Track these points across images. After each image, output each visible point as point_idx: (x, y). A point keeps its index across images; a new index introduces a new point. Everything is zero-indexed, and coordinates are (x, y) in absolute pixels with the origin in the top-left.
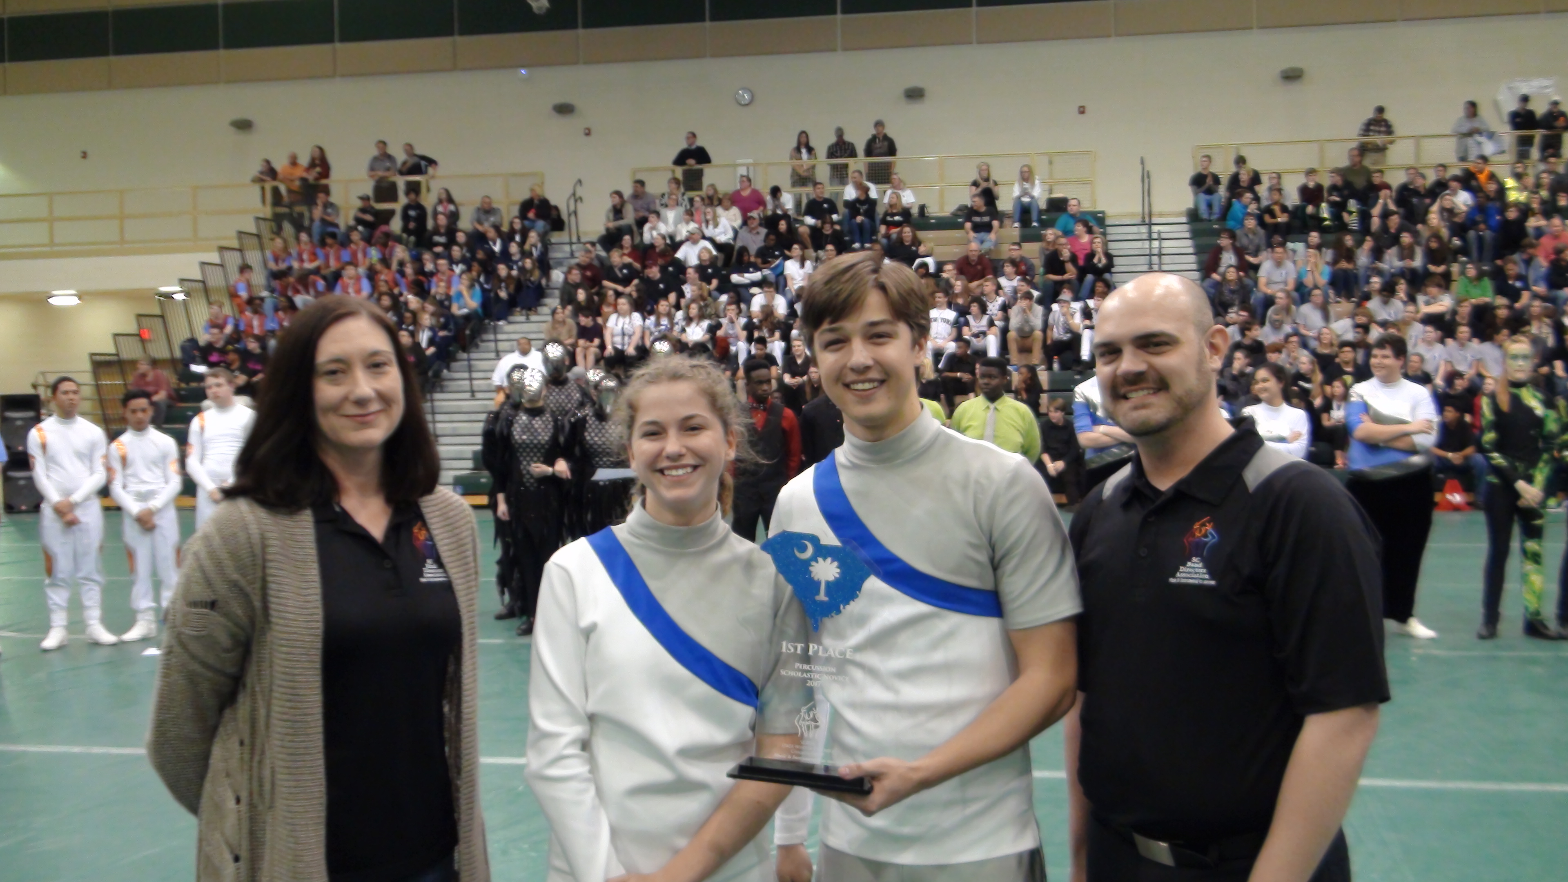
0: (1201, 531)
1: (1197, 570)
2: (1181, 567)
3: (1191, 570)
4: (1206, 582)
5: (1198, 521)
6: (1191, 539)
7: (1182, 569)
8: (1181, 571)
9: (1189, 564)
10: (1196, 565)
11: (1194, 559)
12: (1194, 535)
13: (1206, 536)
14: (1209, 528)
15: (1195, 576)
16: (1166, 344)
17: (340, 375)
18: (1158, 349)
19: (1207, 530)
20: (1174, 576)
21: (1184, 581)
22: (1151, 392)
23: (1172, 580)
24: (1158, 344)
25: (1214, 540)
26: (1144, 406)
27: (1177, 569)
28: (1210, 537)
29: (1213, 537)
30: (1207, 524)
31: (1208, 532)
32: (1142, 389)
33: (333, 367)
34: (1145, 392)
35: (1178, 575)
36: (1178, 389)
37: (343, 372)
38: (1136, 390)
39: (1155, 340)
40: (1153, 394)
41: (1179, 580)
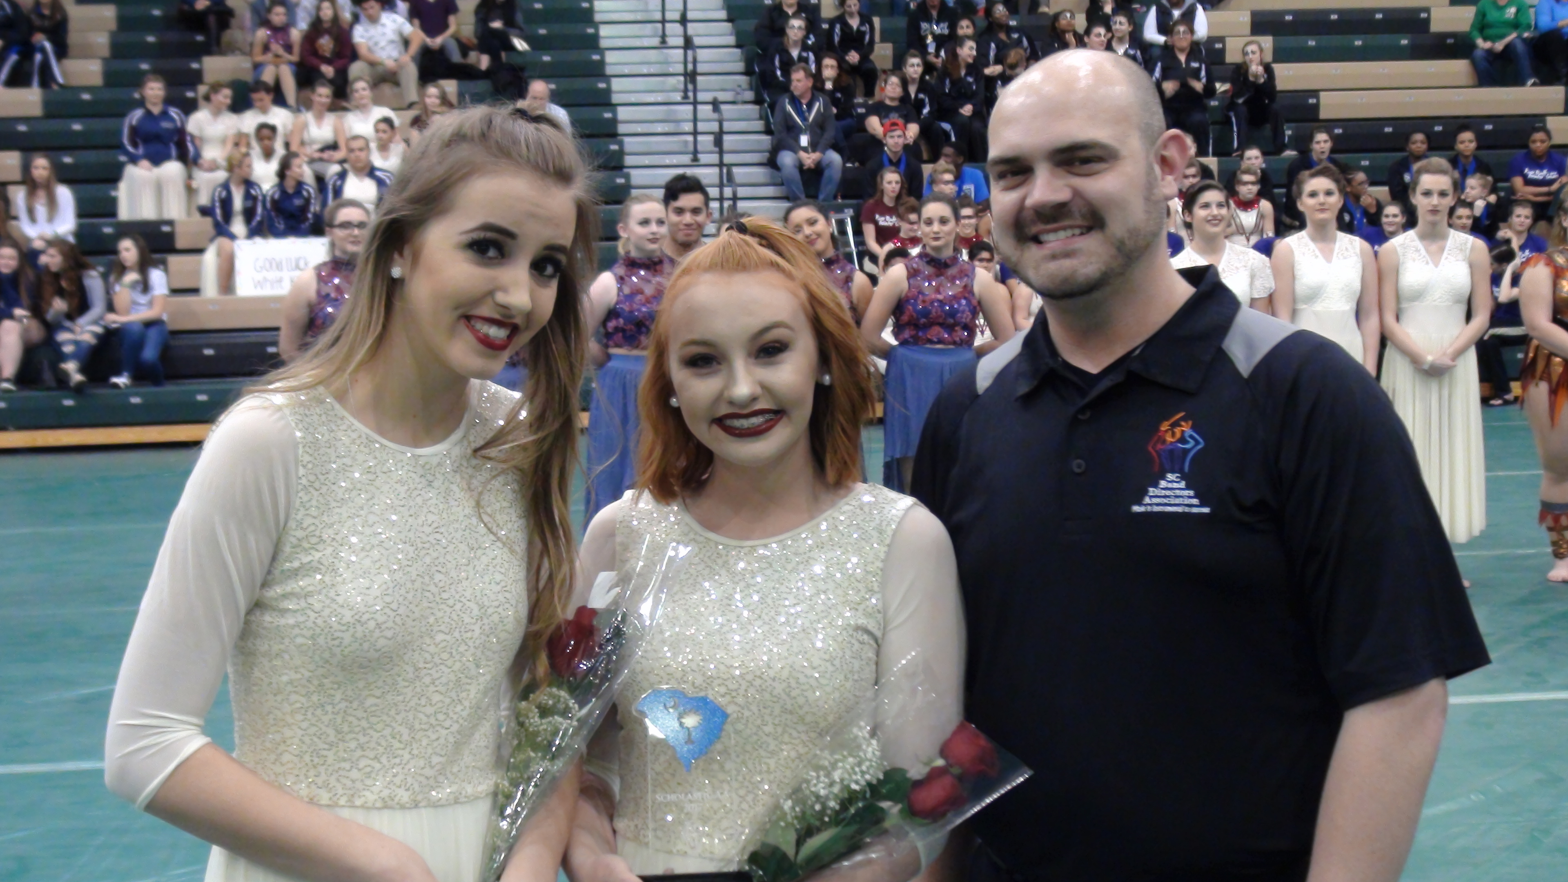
0: (1173, 435)
1: (1178, 492)
2: (1151, 489)
3: (1168, 493)
4: (1195, 510)
5: (1167, 419)
6: (1159, 446)
7: (1152, 491)
8: (1151, 494)
9: (1163, 484)
10: (1175, 485)
11: (1170, 476)
12: (1164, 441)
13: (1182, 440)
14: (1186, 428)
15: (1177, 501)
16: (1100, 159)
18: (1087, 168)
19: (1183, 432)
20: (1140, 504)
21: (1156, 509)
22: (1077, 231)
23: (1136, 509)
24: (1087, 161)
26: (1068, 255)
27: (1145, 493)
30: (1183, 423)
32: (1064, 228)
34: (1069, 233)
36: (1117, 227)
38: (1055, 230)
39: (1084, 154)
40: (1082, 234)
41: (1149, 509)
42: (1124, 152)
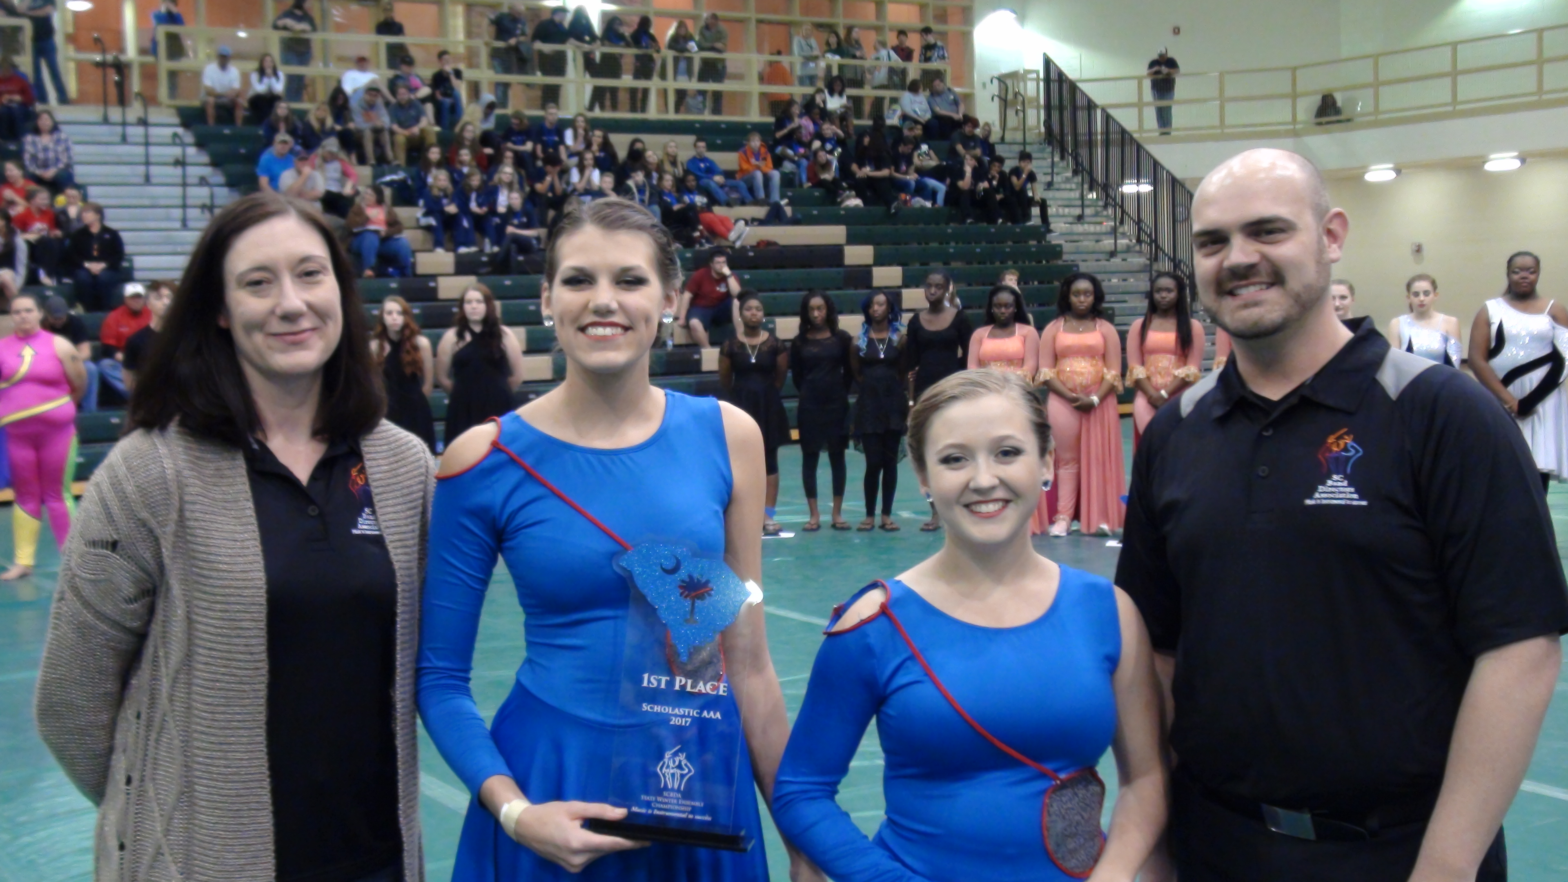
0: (1338, 445)
1: (1342, 489)
2: (1320, 487)
3: (1333, 489)
4: (1355, 503)
5: (1333, 433)
6: (1327, 455)
7: (1321, 488)
8: (1320, 491)
9: (1330, 483)
10: (1339, 484)
11: (1335, 477)
12: (1331, 451)
13: (1346, 450)
14: (1348, 441)
15: (1341, 496)
16: (1282, 231)
17: (264, 286)
18: (1272, 237)
19: (1346, 443)
20: (1311, 497)
21: (1325, 502)
22: (1264, 287)
23: (1309, 502)
24: (1270, 232)
25: (1360, 454)
26: (1256, 304)
27: (1315, 489)
28: (1353, 452)
29: (1357, 451)
30: (1346, 436)
31: (1349, 446)
32: (1254, 284)
33: (257, 276)
34: (1257, 288)
35: (1317, 495)
36: (1294, 283)
37: (269, 282)
38: (1247, 286)
39: (1270, 226)
40: (1267, 288)
41: (1319, 502)
42: (1300, 224)
